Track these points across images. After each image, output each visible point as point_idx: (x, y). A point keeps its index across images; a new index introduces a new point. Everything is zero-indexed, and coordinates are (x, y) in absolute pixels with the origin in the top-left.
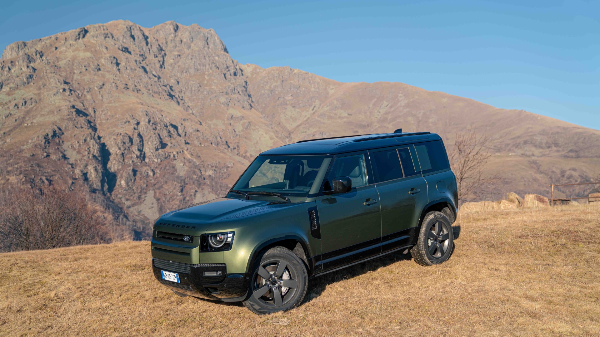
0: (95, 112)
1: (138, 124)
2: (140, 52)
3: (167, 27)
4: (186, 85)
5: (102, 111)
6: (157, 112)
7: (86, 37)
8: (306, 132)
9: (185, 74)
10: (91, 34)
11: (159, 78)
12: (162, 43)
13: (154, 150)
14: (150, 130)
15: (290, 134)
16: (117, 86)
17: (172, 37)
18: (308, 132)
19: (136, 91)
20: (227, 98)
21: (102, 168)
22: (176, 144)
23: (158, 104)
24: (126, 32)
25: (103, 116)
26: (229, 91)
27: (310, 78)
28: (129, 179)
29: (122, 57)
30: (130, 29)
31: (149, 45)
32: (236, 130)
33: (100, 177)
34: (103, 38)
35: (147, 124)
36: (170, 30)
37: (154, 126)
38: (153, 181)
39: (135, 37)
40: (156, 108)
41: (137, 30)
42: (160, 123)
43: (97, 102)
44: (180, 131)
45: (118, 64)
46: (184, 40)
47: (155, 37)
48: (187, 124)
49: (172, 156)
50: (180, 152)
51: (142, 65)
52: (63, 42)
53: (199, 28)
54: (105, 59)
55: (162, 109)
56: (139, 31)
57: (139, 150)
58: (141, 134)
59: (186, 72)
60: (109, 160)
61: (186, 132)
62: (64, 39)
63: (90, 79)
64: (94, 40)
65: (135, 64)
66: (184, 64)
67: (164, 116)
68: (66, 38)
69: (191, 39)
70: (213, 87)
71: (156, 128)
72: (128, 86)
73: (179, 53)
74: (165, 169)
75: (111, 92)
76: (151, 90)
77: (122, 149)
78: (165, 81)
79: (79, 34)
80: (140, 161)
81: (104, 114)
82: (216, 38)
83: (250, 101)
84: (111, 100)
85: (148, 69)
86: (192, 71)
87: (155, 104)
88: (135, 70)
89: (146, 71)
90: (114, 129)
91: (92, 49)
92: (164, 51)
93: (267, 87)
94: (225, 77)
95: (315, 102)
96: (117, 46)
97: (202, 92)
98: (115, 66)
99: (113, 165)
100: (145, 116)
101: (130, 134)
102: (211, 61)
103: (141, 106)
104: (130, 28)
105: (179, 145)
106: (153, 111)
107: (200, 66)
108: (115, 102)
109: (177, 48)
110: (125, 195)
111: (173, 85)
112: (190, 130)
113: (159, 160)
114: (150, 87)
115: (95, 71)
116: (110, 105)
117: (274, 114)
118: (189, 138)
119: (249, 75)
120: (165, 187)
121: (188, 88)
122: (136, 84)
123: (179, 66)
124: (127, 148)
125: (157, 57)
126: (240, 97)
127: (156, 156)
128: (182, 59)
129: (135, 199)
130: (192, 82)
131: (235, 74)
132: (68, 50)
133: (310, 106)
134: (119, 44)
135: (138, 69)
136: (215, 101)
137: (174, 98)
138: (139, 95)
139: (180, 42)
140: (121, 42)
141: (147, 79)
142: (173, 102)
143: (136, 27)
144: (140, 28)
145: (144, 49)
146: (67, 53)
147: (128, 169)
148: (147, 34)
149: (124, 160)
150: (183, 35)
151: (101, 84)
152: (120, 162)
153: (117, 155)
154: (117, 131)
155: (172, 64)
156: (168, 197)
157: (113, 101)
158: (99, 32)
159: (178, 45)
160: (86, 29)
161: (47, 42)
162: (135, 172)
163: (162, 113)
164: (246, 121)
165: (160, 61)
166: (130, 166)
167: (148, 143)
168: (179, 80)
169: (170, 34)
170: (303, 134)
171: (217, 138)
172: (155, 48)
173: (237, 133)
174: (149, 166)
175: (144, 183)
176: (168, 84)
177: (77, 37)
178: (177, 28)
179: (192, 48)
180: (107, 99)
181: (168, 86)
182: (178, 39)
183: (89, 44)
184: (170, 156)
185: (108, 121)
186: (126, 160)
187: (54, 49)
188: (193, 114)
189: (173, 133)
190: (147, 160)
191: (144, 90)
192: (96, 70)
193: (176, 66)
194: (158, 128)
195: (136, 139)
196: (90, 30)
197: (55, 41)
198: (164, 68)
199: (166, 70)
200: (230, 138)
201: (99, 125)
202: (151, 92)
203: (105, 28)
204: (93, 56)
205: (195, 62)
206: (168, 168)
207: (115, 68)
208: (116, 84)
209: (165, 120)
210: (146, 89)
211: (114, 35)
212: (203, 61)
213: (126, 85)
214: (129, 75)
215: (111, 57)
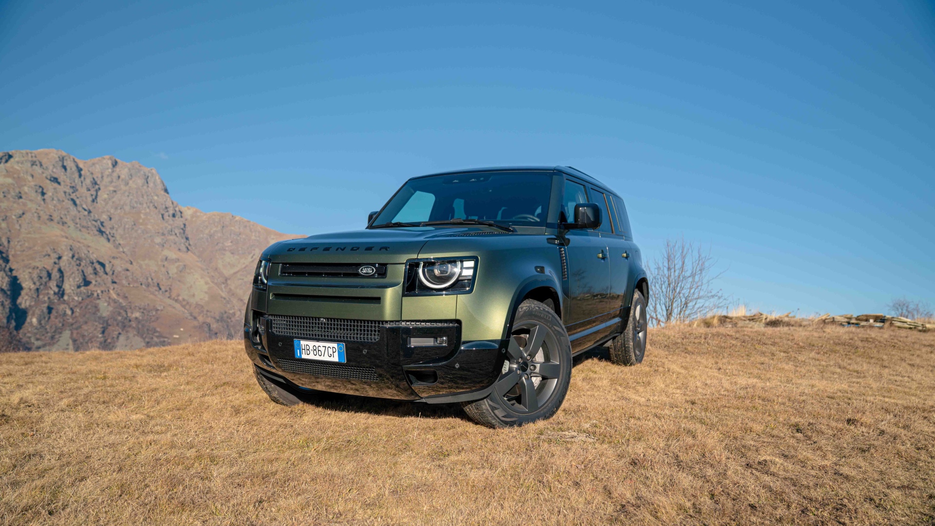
0: (9, 242)
1: (60, 258)
2: (71, 183)
3: (105, 161)
4: (119, 222)
5: (18, 242)
6: (83, 248)
7: (9, 162)
8: (243, 279)
9: (119, 211)
10: (16, 160)
11: (90, 212)
12: (97, 178)
13: (76, 287)
14: (73, 266)
15: (226, 280)
16: (39, 217)
17: (109, 172)
18: (246, 279)
19: (61, 223)
20: (163, 239)
21: (10, 303)
22: (102, 283)
23: (85, 239)
24: (57, 162)
25: (18, 247)
26: (166, 232)
27: (251, 227)
28: (42, 317)
29: (50, 187)
30: (62, 159)
31: (82, 178)
32: (169, 272)
33: (6, 313)
34: (29, 165)
35: (71, 259)
36: (108, 164)
37: (78, 262)
38: (71, 320)
39: (68, 169)
40: (83, 243)
41: (70, 161)
42: (85, 260)
43: (13, 231)
44: (108, 269)
45: (43, 194)
46: (122, 176)
47: (90, 170)
48: (116, 262)
49: (95, 295)
50: (105, 291)
51: (72, 197)
53: (140, 166)
54: (29, 187)
55: (90, 245)
56: (72, 163)
57: (58, 286)
58: (62, 269)
59: (121, 209)
60: (19, 294)
61: (114, 271)
63: (8, 207)
64: (18, 166)
65: (64, 195)
66: (120, 201)
67: (91, 252)
69: (130, 177)
70: (149, 227)
71: (80, 264)
72: (52, 218)
73: (115, 189)
74: (86, 308)
75: (31, 222)
76: (79, 223)
77: (38, 284)
78: (96, 215)
80: (58, 298)
81: (21, 245)
82: (157, 178)
83: (187, 244)
84: (31, 231)
85: (78, 202)
86: (127, 208)
87: (82, 238)
88: (63, 201)
89: (75, 203)
90: (30, 262)
92: (98, 185)
93: (207, 231)
94: (163, 218)
95: (254, 250)
96: (44, 175)
97: (136, 231)
99: (24, 301)
100: (69, 250)
101: (49, 268)
102: (149, 200)
103: (65, 240)
104: (63, 158)
105: (105, 284)
106: (79, 246)
107: (136, 204)
108: (34, 233)
109: (113, 184)
110: (36, 334)
111: (104, 221)
112: (118, 269)
113: (80, 299)
114: (78, 220)
115: (14, 198)
116: (29, 236)
117: (211, 259)
118: (116, 277)
119: (189, 218)
120: (85, 327)
121: (121, 225)
122: (62, 216)
123: (113, 202)
124: (44, 283)
125: (89, 190)
126: (177, 239)
127: (77, 294)
128: (117, 195)
129: (47, 338)
130: (126, 220)
131: (174, 216)
133: (249, 253)
134: (48, 173)
135: (66, 201)
136: (149, 241)
137: (104, 234)
138: (65, 228)
139: (117, 178)
140: (50, 171)
141: (75, 212)
142: (102, 238)
143: (70, 158)
144: (74, 159)
145: (76, 181)
147: (42, 306)
148: (81, 166)
149: (38, 296)
150: (122, 172)
151: (21, 212)
152: (33, 298)
153: (30, 290)
154: (34, 264)
155: (105, 200)
156: (87, 339)
159: (114, 181)
160: (11, 154)
162: (50, 309)
163: (89, 249)
164: (181, 264)
165: (92, 195)
166: (44, 302)
167: (69, 279)
168: (111, 217)
169: (108, 169)
170: (240, 281)
171: (147, 279)
172: (88, 181)
173: (171, 275)
174: (67, 304)
175: (60, 322)
176: (99, 219)
178: (115, 164)
179: (130, 185)
181: (99, 221)
182: (115, 174)
183: (11, 170)
184: (93, 294)
185: (24, 253)
186: (41, 297)
188: (124, 252)
189: (99, 271)
190: (66, 298)
191: (71, 224)
192: (17, 197)
193: (110, 202)
194: (83, 264)
195: (55, 275)
196: (15, 156)
198: (97, 203)
199: (99, 204)
200: (162, 280)
201: (13, 256)
202: (78, 225)
203: (33, 155)
204: (14, 183)
205: (131, 199)
206: (89, 307)
207: (40, 197)
208: (38, 214)
209: (91, 257)
210: (74, 223)
211: (43, 164)
212: (141, 199)
213: (51, 216)
214: (55, 206)
215: (36, 185)
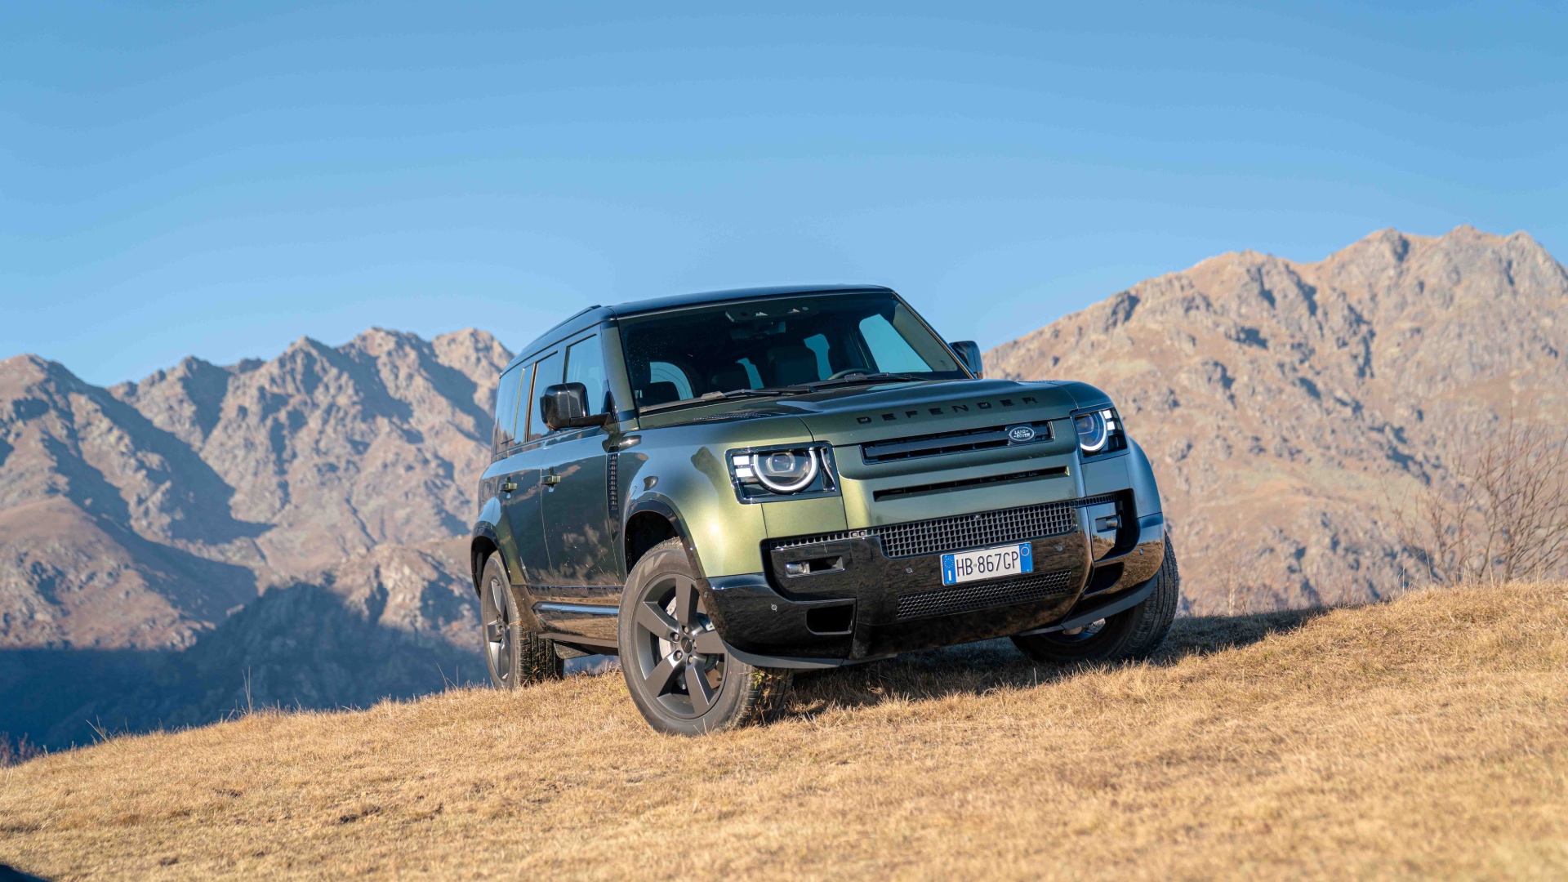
1: (1300, 553)
2: (1292, 336)
3: (1372, 250)
4: (1447, 420)
5: (1191, 525)
6: (1357, 514)
7: (1134, 317)
9: (1440, 386)
10: (1148, 305)
11: (1357, 408)
12: (1360, 302)
14: (1339, 571)
16: (1229, 447)
17: (1390, 278)
19: (1286, 454)
23: (1359, 488)
24: (1246, 284)
25: (1193, 539)
29: (1240, 358)
30: (1258, 274)
31: (1319, 312)
34: (1181, 312)
35: (1329, 553)
36: (1384, 256)
37: (1351, 558)
39: (1275, 294)
40: (1354, 501)
41: (1280, 273)
42: (1369, 548)
43: (1172, 498)
45: (1227, 382)
46: (1431, 282)
47: (1336, 284)
48: (1461, 543)
51: (1300, 374)
52: (1072, 340)
53: (1479, 237)
54: (1189, 371)
55: (1374, 502)
56: (1285, 276)
58: (1312, 583)
59: (1444, 379)
62: (1076, 331)
63: (1151, 435)
64: (1156, 322)
65: (1279, 374)
66: (1437, 356)
67: (1380, 523)
68: (1080, 329)
69: (1454, 276)
71: (1357, 561)
72: (1262, 444)
73: (1415, 325)
75: (1211, 466)
76: (1333, 446)
78: (1377, 413)
79: (1114, 313)
81: (1197, 533)
82: (1540, 259)
84: (1215, 491)
85: (1320, 386)
86: (1463, 373)
87: (1349, 488)
88: (1281, 391)
89: (1312, 390)
90: (1228, 575)
91: (1153, 348)
92: (1368, 323)
96: (1221, 329)
97: (1505, 436)
98: (1220, 390)
100: (1321, 528)
102: (1528, 334)
103: (1306, 499)
104: (1259, 270)
106: (1345, 512)
107: (1490, 354)
108: (1225, 493)
109: (1409, 310)
111: (1403, 424)
114: (1329, 438)
115: (1162, 410)
116: (1213, 503)
121: (1456, 427)
122: (1285, 433)
123: (1419, 364)
125: (1345, 344)
128: (1427, 341)
130: (1466, 408)
132: (1087, 361)
134: (1228, 323)
135: (1289, 389)
137: (1410, 464)
138: (1298, 466)
139: (1417, 289)
140: (1233, 315)
141: (1318, 415)
142: (1408, 477)
143: (1276, 266)
144: (1287, 267)
145: (1305, 327)
146: (1083, 370)
148: (1310, 279)
150: (1426, 268)
151: (1183, 445)
155: (1394, 361)
157: (1219, 493)
158: (1168, 296)
159: (1410, 299)
160: (1133, 293)
161: (1031, 346)
163: (1374, 515)
165: (1355, 357)
168: (1423, 407)
169: (1384, 270)
172: (1337, 319)
176: (1386, 424)
177: (1111, 321)
178: (1403, 250)
179: (1457, 300)
180: (1202, 488)
181: (1387, 429)
182: (1409, 281)
183: (1142, 336)
185: (1210, 551)
187: (1050, 362)
191: (1312, 451)
192: (1166, 406)
193: (1408, 364)
194: (1365, 562)
196: (1143, 298)
197: (1053, 341)
198: (1372, 375)
199: (1378, 379)
201: (1184, 565)
202: (1333, 452)
203: (1185, 282)
204: (1155, 368)
205: (1471, 344)
207: (1220, 394)
208: (1225, 439)
209: (1385, 536)
210: (1318, 446)
211: (1212, 300)
212: (1501, 336)
213: (1257, 439)
214: (1262, 410)
215: (1205, 363)
